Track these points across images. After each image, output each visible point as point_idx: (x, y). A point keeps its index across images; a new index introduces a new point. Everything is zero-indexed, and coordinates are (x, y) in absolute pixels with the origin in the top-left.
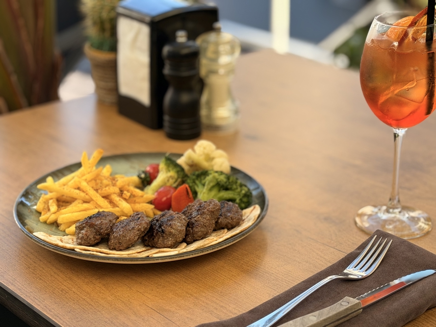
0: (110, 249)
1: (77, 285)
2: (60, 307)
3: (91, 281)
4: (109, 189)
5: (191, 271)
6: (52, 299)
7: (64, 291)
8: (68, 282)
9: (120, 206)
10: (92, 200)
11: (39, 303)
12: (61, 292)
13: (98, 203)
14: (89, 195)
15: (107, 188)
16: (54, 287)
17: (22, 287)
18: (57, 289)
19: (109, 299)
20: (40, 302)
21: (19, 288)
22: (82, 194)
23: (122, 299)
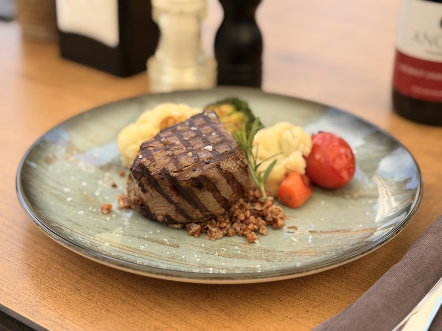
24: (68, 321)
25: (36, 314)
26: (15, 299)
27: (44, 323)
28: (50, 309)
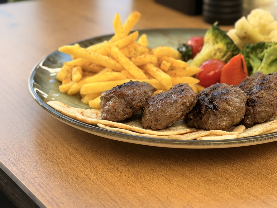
0: (143, 128)
1: (97, 172)
2: (72, 201)
3: (117, 168)
4: (145, 57)
5: (250, 163)
6: (62, 189)
7: (80, 179)
8: (86, 168)
9: (157, 78)
10: (123, 69)
11: (44, 194)
12: (75, 180)
13: (131, 72)
14: (120, 63)
15: (142, 56)
16: (67, 172)
17: (27, 169)
18: (71, 176)
19: (140, 194)
20: (46, 191)
21: (22, 170)
22: (112, 62)
23: (158, 196)
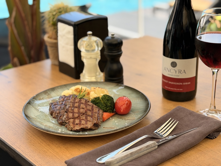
24: (21, 147)
25: (13, 144)
26: (10, 140)
27: (14, 147)
28: (18, 144)
